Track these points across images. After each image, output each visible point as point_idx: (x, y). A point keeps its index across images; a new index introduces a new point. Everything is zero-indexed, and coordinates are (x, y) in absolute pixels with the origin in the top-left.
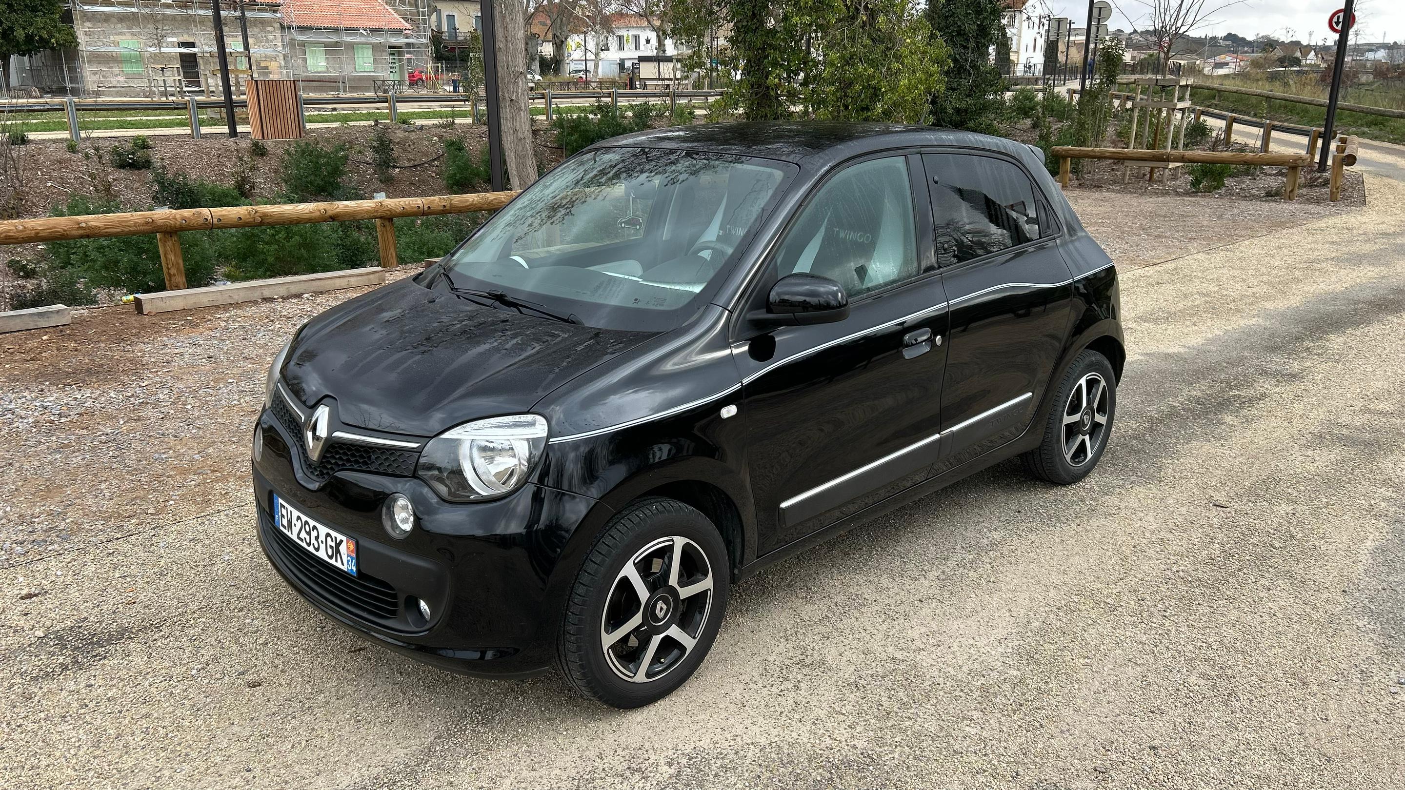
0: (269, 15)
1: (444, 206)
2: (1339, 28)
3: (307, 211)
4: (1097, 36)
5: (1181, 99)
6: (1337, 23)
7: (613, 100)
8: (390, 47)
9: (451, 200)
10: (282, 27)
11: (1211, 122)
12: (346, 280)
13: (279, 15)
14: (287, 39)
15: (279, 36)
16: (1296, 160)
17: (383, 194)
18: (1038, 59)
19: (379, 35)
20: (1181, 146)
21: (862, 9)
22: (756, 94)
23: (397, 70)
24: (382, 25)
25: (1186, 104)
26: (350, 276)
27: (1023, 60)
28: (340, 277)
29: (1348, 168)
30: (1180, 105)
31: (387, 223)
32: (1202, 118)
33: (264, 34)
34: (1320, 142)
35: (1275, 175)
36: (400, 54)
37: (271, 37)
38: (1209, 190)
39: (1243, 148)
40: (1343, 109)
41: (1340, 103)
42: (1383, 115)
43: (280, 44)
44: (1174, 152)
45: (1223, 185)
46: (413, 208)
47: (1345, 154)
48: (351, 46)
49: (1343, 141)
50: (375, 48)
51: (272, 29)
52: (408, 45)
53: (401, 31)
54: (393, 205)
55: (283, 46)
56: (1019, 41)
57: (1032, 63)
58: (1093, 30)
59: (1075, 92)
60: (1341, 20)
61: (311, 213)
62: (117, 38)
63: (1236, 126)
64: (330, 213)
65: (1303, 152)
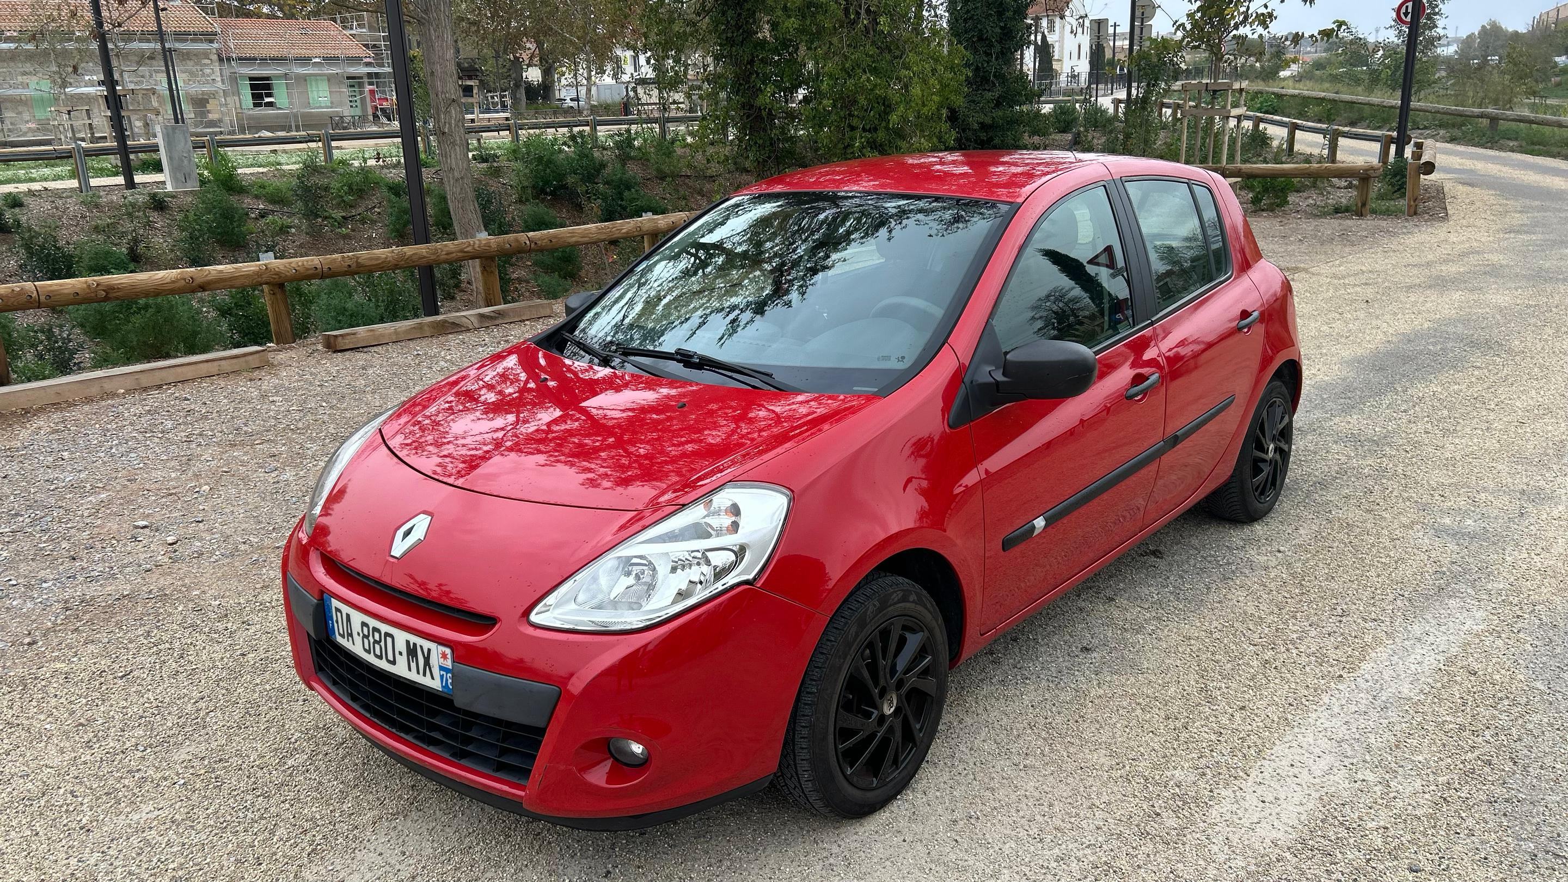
0: (205, 46)
1: (349, 266)
2: (1409, 19)
3: (168, 280)
4: (1141, 38)
5: (1235, 106)
6: (1406, 14)
7: (591, 128)
8: (348, 78)
9: (358, 258)
10: (221, 60)
11: (1272, 130)
12: (216, 363)
13: (215, 45)
14: (227, 72)
15: (217, 69)
16: (1367, 170)
17: (271, 254)
18: (1083, 67)
19: (334, 65)
20: (1238, 158)
21: (863, 12)
22: (748, 117)
23: (358, 103)
24: (337, 53)
25: (1241, 111)
26: (221, 359)
27: (1066, 69)
28: (207, 361)
29: (1426, 177)
30: (1235, 112)
31: (277, 290)
32: (1262, 126)
33: (199, 68)
34: (1393, 148)
35: (1346, 188)
36: (361, 85)
37: (208, 71)
38: (1271, 209)
39: (1308, 159)
40: (1417, 110)
41: (1414, 104)
42: (1461, 116)
43: (219, 79)
44: (1230, 166)
45: (1287, 202)
46: (307, 269)
47: (1422, 162)
48: (304, 79)
49: (1419, 146)
50: (330, 78)
51: (209, 62)
52: (370, 75)
53: (360, 59)
54: (281, 267)
55: (222, 80)
56: (1062, 47)
57: (1077, 71)
58: (1137, 31)
59: (1120, 101)
60: (1410, 10)
61: (173, 282)
62: (25, 79)
63: (1298, 134)
64: (199, 281)
65: (1375, 161)
